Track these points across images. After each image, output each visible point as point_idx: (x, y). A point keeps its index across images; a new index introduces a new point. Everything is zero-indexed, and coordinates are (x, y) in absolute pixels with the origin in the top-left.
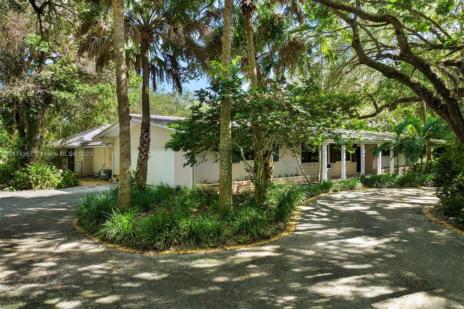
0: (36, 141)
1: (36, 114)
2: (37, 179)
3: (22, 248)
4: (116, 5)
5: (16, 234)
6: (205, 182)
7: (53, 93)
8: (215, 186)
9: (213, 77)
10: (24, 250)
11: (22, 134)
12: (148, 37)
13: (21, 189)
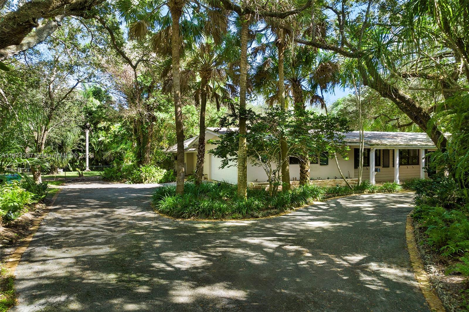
0: (147, 148)
1: (147, 129)
2: (146, 176)
3: (116, 213)
4: (174, 63)
5: (118, 206)
6: (256, 181)
7: (155, 114)
8: (262, 184)
9: (267, 96)
10: (117, 214)
11: (139, 144)
12: (207, 75)
13: (136, 183)
